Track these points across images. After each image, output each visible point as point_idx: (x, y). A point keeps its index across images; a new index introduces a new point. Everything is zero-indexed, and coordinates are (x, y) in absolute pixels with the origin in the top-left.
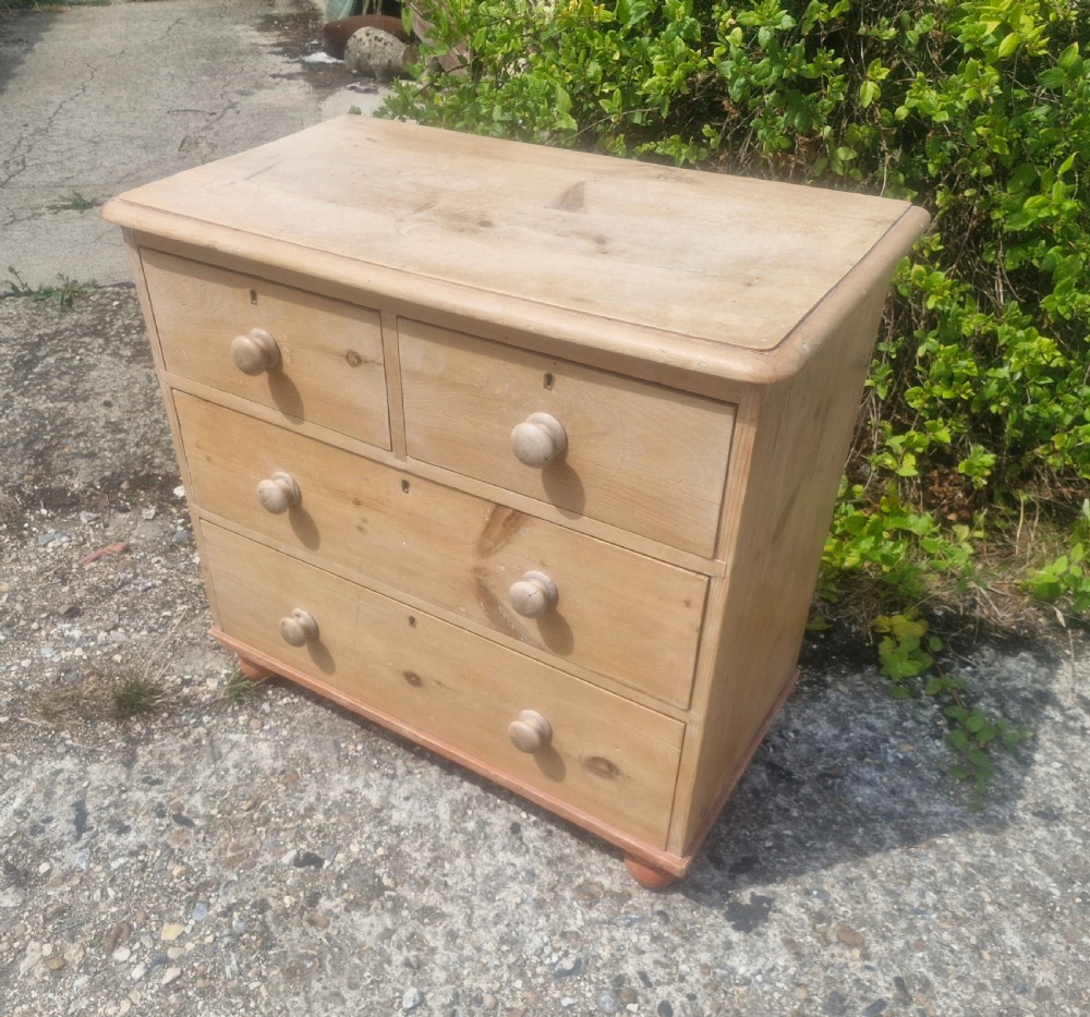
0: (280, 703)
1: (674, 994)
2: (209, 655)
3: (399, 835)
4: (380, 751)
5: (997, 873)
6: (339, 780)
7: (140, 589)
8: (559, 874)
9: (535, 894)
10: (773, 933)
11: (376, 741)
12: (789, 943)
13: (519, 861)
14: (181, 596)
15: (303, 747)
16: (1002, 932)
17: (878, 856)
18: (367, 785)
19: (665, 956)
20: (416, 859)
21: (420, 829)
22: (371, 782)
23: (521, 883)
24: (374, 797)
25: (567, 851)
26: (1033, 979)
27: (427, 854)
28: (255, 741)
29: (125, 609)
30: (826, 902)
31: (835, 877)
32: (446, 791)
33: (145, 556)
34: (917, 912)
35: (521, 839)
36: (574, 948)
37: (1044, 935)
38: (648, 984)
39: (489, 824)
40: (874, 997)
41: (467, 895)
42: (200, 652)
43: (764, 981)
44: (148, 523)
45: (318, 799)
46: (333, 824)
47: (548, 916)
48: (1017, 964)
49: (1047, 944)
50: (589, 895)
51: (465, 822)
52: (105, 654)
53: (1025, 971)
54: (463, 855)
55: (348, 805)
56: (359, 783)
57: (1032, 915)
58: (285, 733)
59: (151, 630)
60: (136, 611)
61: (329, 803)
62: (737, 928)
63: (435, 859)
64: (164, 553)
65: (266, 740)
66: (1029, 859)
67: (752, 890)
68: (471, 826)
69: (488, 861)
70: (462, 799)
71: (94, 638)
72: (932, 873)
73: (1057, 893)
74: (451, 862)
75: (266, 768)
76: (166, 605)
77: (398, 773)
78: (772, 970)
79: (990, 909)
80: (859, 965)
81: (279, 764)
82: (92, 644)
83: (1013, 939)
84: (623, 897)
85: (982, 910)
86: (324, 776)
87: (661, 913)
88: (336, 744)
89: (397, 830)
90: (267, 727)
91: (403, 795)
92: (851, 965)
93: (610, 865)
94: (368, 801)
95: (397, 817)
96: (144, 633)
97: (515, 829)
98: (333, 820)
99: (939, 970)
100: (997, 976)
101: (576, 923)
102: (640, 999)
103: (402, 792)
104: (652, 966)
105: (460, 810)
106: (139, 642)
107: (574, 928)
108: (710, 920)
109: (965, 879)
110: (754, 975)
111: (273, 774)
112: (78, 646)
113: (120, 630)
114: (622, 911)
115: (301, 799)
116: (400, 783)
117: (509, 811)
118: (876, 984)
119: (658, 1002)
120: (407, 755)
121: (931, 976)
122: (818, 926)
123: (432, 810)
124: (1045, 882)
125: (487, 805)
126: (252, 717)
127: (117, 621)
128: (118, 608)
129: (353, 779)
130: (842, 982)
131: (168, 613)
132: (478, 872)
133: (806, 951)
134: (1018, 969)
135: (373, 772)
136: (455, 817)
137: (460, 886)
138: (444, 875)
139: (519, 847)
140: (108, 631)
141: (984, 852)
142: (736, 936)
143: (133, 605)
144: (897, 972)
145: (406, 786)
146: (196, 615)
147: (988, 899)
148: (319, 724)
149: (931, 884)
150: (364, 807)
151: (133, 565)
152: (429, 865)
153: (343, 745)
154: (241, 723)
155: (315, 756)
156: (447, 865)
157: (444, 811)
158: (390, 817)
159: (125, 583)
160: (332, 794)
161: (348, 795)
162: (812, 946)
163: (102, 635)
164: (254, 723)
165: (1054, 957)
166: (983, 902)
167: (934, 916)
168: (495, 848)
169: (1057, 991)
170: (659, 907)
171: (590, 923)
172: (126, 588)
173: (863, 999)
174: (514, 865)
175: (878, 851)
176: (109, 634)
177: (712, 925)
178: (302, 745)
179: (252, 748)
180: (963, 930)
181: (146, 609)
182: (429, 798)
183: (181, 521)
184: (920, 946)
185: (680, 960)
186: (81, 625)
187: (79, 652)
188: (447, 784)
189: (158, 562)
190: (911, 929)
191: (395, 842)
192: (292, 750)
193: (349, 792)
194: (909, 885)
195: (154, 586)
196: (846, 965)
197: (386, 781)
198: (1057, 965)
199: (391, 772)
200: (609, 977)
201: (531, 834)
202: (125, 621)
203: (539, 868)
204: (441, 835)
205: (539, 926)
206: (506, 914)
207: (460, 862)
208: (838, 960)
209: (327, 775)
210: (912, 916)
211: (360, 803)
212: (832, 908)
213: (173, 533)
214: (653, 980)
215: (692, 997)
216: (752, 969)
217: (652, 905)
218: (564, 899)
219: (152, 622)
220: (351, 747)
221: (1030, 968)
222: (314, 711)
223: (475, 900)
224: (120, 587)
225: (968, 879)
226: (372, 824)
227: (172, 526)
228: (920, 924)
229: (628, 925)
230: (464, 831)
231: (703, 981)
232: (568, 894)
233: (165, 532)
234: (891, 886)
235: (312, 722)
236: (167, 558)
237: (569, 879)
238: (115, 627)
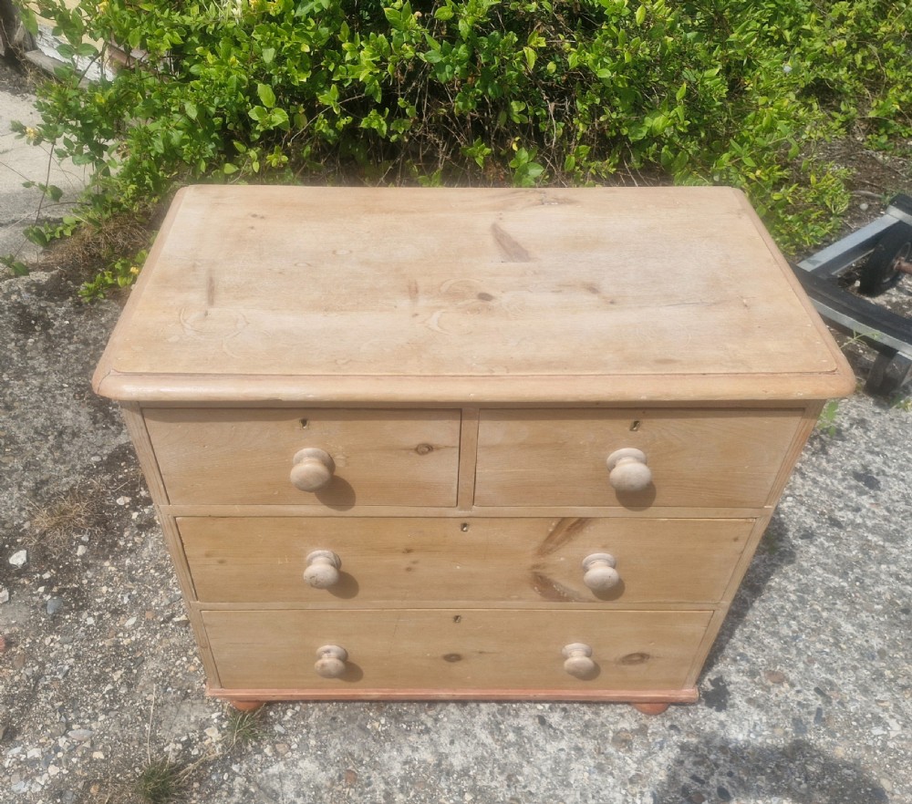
0: (286, 718)
1: (720, 779)
2: (185, 708)
3: (469, 776)
4: (400, 714)
5: (812, 588)
6: (389, 757)
7: (60, 677)
8: (594, 738)
9: (592, 763)
10: (738, 699)
11: (390, 708)
12: (750, 701)
13: (563, 744)
14: (106, 664)
15: (339, 746)
16: (840, 626)
17: (750, 612)
18: (415, 749)
19: (696, 756)
20: (496, 788)
21: (480, 761)
22: (415, 745)
23: (577, 760)
24: (426, 755)
25: (587, 718)
26: (872, 647)
27: (501, 778)
28: (294, 763)
29: (61, 703)
30: (748, 661)
31: (740, 640)
32: (474, 720)
33: (34, 641)
34: (795, 639)
35: (550, 726)
36: (645, 786)
37: (858, 616)
38: (702, 782)
39: (523, 728)
40: (813, 709)
41: (551, 792)
42: (174, 709)
43: (757, 736)
44: (8, 606)
45: (387, 783)
46: (414, 796)
47: (611, 774)
48: (859, 642)
49: (863, 621)
50: (623, 741)
51: (505, 736)
52: (83, 758)
53: (865, 644)
54: (525, 764)
55: (413, 774)
56: (407, 751)
57: (845, 607)
58: (313, 742)
59: (106, 711)
60: (74, 700)
61: (399, 781)
62: (719, 709)
63: (509, 778)
64: (51, 630)
65: (303, 758)
66: (820, 571)
67: (707, 678)
68: (511, 737)
69: (544, 757)
70: (490, 719)
71: (58, 749)
72: (783, 607)
73: (845, 584)
74: (521, 774)
75: (323, 782)
76: (101, 679)
77: (429, 725)
78: (755, 725)
79: (825, 614)
80: (793, 692)
81: (333, 772)
82: (60, 755)
83: (847, 628)
84: (642, 730)
85: (822, 617)
86: (376, 762)
87: (672, 727)
88: (363, 728)
89: (465, 772)
90: (294, 746)
91: (447, 741)
92: (789, 695)
93: (618, 711)
94: (424, 761)
95: (457, 762)
96: (102, 717)
97: (542, 721)
98: (412, 794)
99: (831, 671)
100: (857, 656)
101: (632, 769)
102: (705, 795)
103: (445, 740)
104: (695, 768)
105: (495, 728)
106: (104, 730)
107: (633, 772)
108: (701, 714)
109: (800, 602)
110: (748, 736)
111: (333, 784)
112: (48, 764)
113: (74, 727)
114: (650, 740)
115: (374, 791)
116: (436, 732)
117: (527, 709)
118: (809, 700)
119: (716, 790)
120: (422, 707)
121: (829, 676)
122: (756, 680)
123: (476, 741)
124: (837, 581)
125: (509, 714)
126: (274, 744)
127: (63, 719)
128: (53, 706)
129: (400, 750)
130: (792, 710)
131: (109, 687)
132: (544, 770)
133: (761, 701)
134: (861, 645)
135: (409, 736)
136: (496, 737)
137: (542, 790)
138: (525, 787)
139: (555, 734)
140: (65, 734)
141: (797, 578)
142: (722, 716)
143: (66, 697)
144: (813, 685)
145: (443, 733)
146: (137, 676)
147: (820, 609)
148: (334, 719)
149: (787, 616)
150: (426, 769)
151: (29, 655)
152: (508, 786)
153: (369, 727)
154: (270, 754)
155: (355, 748)
156: (520, 778)
157: (484, 736)
158: (451, 765)
159: (37, 677)
160: (394, 773)
161: (407, 767)
162: (763, 696)
163: (62, 742)
164: (281, 748)
165: (871, 627)
166: (818, 612)
167: (804, 636)
168: (541, 744)
169: (886, 647)
170: (668, 724)
171: (639, 761)
172: (43, 683)
173: (810, 713)
174: (562, 750)
175: (747, 609)
176: (68, 736)
177: (704, 717)
178: (336, 746)
179: (297, 771)
180: (822, 636)
181: (83, 694)
182: (467, 733)
183: (41, 589)
184: (811, 661)
185: (706, 753)
186: (31, 742)
187: (53, 770)
188: (469, 713)
189: (52, 640)
190: (799, 652)
191: (471, 782)
192: (332, 754)
193: (405, 763)
194: (778, 623)
195: (71, 667)
196: (787, 698)
197: (426, 737)
198: (876, 631)
199: (423, 727)
200: (677, 792)
201: (555, 718)
202: (72, 716)
203: (580, 742)
204: (497, 757)
205: (612, 784)
206: (585, 790)
207: (527, 770)
208: (781, 696)
209: (377, 759)
210: (794, 643)
211: (420, 767)
212: (754, 663)
213: (45, 605)
214: (702, 777)
215: (730, 774)
216: (746, 732)
217: (663, 725)
218: (612, 755)
219: (100, 703)
220: (376, 724)
221: (867, 641)
222: (320, 710)
223: (560, 792)
224: (36, 685)
225: (802, 601)
226: (443, 779)
227: (35, 598)
228: (801, 645)
229: (661, 748)
230: (510, 744)
231: (728, 759)
232: (611, 749)
233: (35, 607)
234: (771, 629)
235: (327, 720)
236: (58, 633)
237: (603, 737)
238: (68, 726)
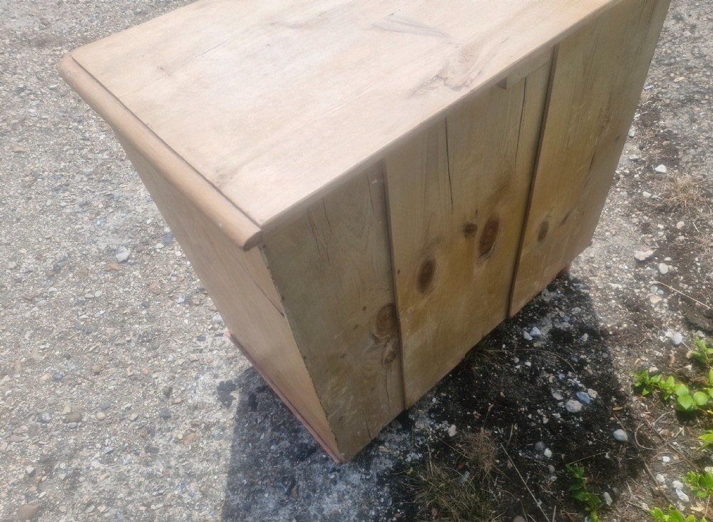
1: (206, 344)
10: (211, 400)
17: (225, 483)
30: (214, 437)
31: (225, 449)
34: (183, 483)
38: (216, 335)
40: (157, 433)
43: (192, 386)
62: (222, 383)
67: (237, 400)
72: (200, 511)
78: (195, 392)
80: (174, 434)
92: (177, 431)
100: (130, 506)
102: (212, 331)
104: (223, 340)
108: (232, 373)
110: (197, 383)
118: (161, 438)
119: (207, 337)
122: (203, 425)
130: (172, 422)
133: (195, 413)
142: (218, 381)
144: (162, 452)
149: (194, 505)
162: (196, 417)
167: (176, 493)
173: (160, 429)
175: (229, 484)
177: (229, 373)
180: (161, 505)
184: (166, 473)
190: (177, 475)
194: (200, 491)
196: (178, 428)
208: (182, 425)
210: (183, 479)
212: (209, 438)
214: (217, 338)
228: (177, 482)
234: (204, 479)
